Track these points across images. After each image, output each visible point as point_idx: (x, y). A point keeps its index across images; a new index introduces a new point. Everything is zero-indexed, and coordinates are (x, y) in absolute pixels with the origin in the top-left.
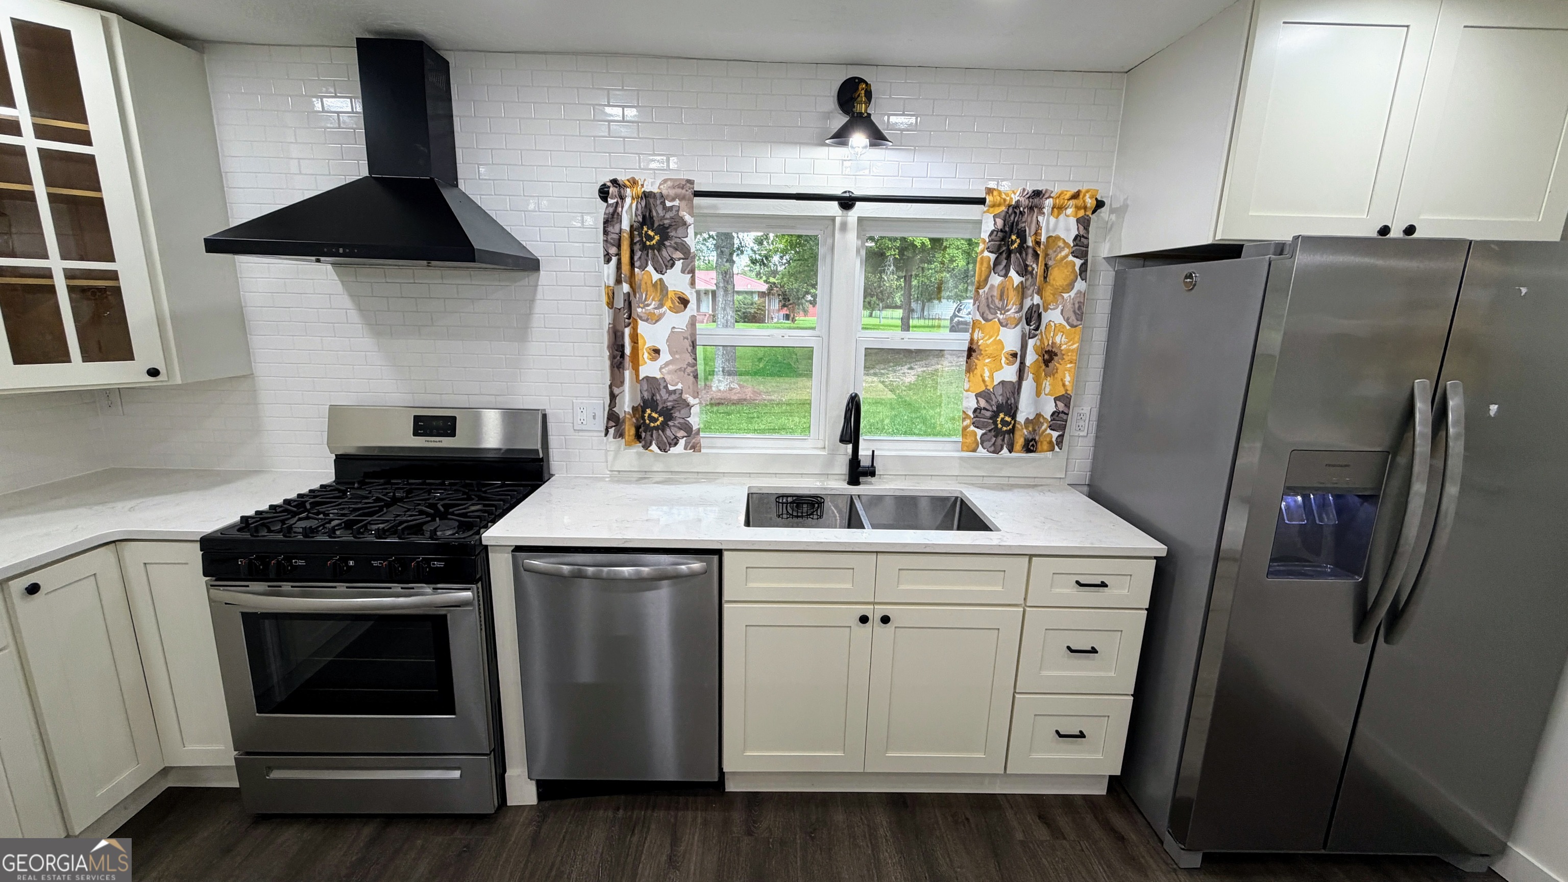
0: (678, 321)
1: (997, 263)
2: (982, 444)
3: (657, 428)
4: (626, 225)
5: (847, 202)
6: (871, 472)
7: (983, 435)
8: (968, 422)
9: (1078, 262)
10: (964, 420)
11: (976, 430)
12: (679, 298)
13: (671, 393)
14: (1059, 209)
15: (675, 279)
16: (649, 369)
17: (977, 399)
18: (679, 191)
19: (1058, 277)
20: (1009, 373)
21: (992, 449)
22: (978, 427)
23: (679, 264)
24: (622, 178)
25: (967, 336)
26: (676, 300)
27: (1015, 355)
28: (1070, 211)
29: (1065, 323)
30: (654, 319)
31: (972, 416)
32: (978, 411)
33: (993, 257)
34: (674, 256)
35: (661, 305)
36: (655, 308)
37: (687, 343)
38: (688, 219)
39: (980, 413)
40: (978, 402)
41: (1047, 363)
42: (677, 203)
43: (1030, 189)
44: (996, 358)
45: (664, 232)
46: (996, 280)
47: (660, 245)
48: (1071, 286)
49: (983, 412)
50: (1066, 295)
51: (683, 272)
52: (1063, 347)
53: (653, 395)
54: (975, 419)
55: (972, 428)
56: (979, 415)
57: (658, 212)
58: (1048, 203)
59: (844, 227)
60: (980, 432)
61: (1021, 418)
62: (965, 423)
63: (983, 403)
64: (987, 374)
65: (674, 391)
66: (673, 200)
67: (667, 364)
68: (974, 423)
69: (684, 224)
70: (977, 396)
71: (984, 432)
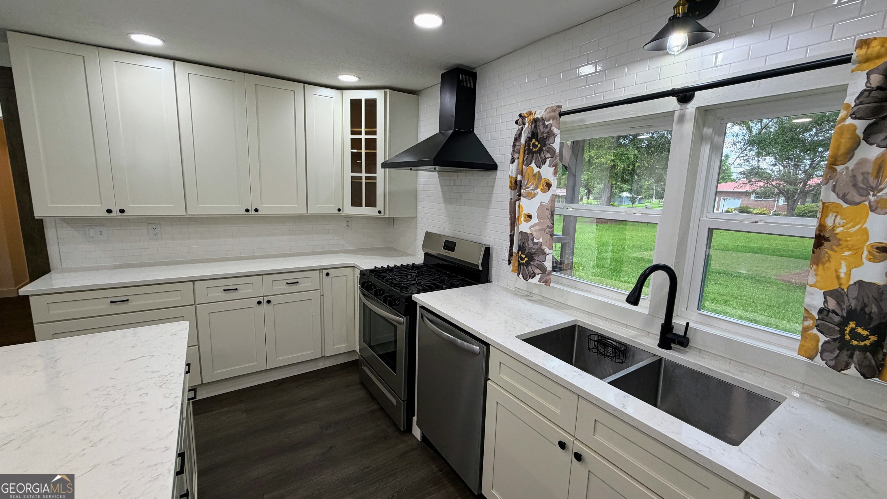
0: (544, 198)
1: (873, 131)
2: (821, 354)
4: (523, 140)
5: (685, 95)
7: (825, 343)
8: (809, 323)
10: (805, 319)
11: (819, 334)
12: (547, 183)
13: (535, 244)
15: (546, 171)
16: (524, 227)
17: (825, 298)
18: (553, 114)
21: (832, 363)
22: (822, 332)
23: (548, 161)
24: (526, 112)
25: (814, 222)
26: (545, 185)
30: (530, 196)
31: (817, 318)
32: (826, 312)
33: (863, 123)
34: (546, 156)
35: (536, 188)
36: (533, 190)
37: (548, 213)
38: (556, 130)
39: (827, 315)
40: (826, 302)
42: (551, 122)
44: (855, 251)
45: (543, 141)
46: (872, 152)
47: (540, 150)
49: (831, 314)
51: (550, 166)
53: (524, 243)
54: (820, 322)
55: (815, 331)
56: (825, 317)
60: (823, 339)
62: (806, 323)
63: (832, 304)
64: (841, 270)
65: (537, 243)
66: (549, 120)
67: (535, 225)
68: (817, 326)
69: (554, 135)
70: (826, 294)
71: (827, 339)
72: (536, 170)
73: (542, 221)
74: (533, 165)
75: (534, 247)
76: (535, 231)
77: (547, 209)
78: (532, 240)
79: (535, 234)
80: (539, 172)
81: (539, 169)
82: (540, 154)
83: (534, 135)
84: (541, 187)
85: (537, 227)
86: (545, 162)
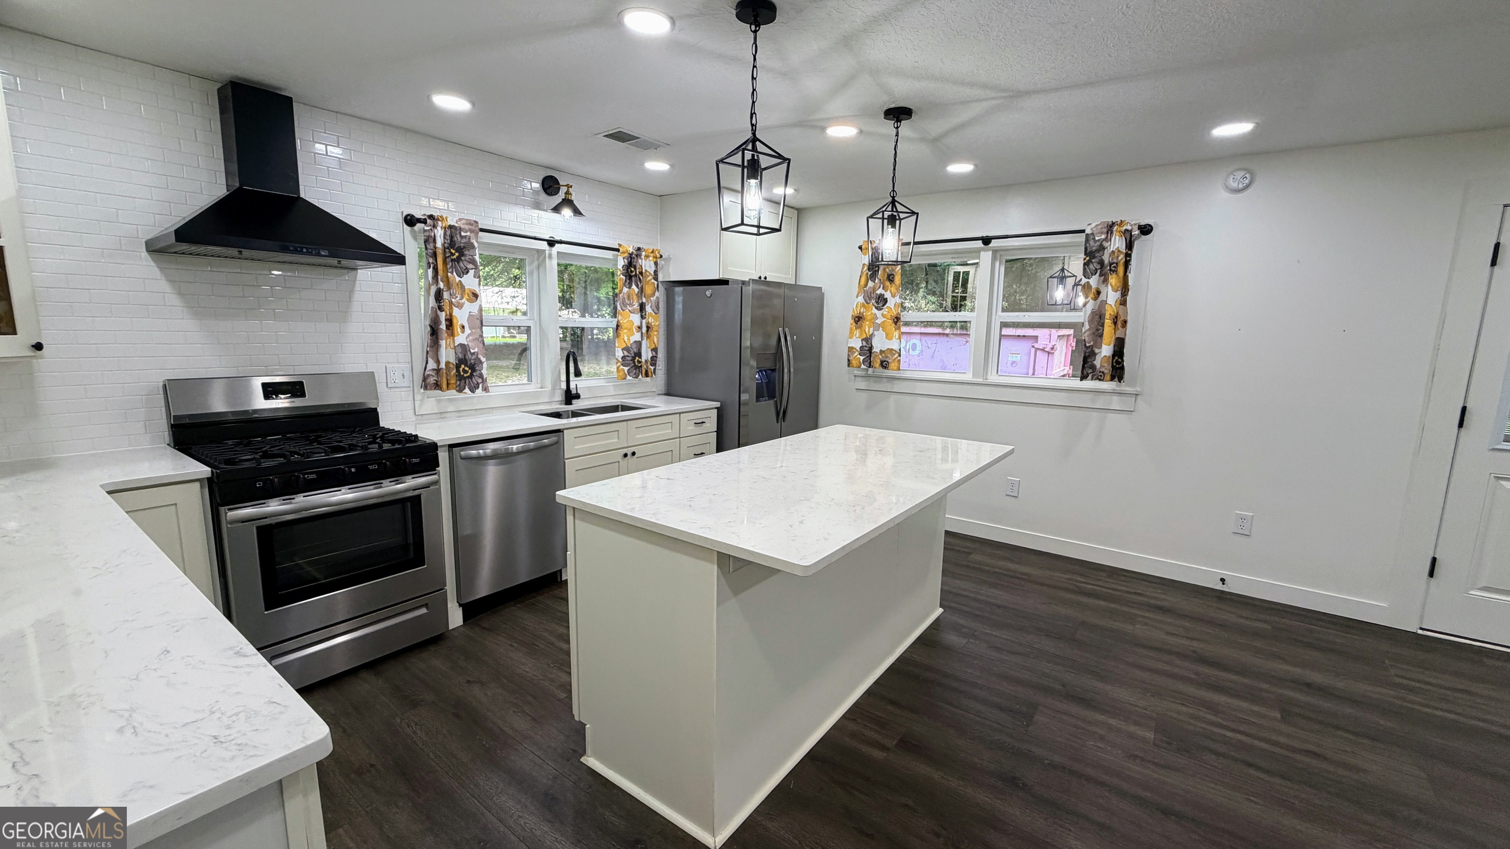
0: (473, 308)
1: (626, 281)
2: (629, 374)
3: (468, 377)
4: (439, 244)
5: (551, 243)
6: (577, 396)
7: (628, 370)
8: (619, 364)
9: (655, 283)
10: (617, 363)
11: (624, 368)
12: (473, 293)
13: (473, 354)
14: (647, 256)
15: (469, 281)
16: (460, 338)
17: (622, 351)
18: (470, 227)
19: (649, 289)
20: (637, 337)
21: (635, 376)
22: (625, 366)
23: (472, 272)
24: (436, 214)
26: (471, 295)
27: (639, 327)
28: (651, 258)
29: (652, 312)
30: (460, 306)
31: (621, 361)
32: (624, 358)
34: (468, 267)
35: (462, 298)
36: (460, 299)
37: (478, 322)
38: (476, 244)
40: (623, 353)
41: (648, 332)
42: (468, 234)
43: (637, 246)
44: (630, 330)
45: (461, 250)
47: (458, 260)
48: (654, 294)
49: (627, 358)
50: (652, 299)
51: (475, 277)
52: (653, 324)
53: (465, 356)
54: (623, 362)
55: (622, 367)
56: (624, 360)
57: (457, 238)
58: (644, 253)
59: (550, 256)
60: (626, 369)
61: (643, 360)
62: (618, 365)
63: (626, 353)
64: (626, 338)
65: (474, 353)
66: (466, 232)
67: (469, 336)
68: (622, 364)
69: (473, 247)
70: (623, 349)
71: (628, 368)
72: (458, 279)
73: (473, 331)
74: (454, 273)
75: (473, 358)
76: (470, 341)
77: (477, 319)
78: (470, 351)
79: (470, 344)
80: (460, 281)
81: (460, 279)
82: (458, 263)
83: (450, 241)
84: (466, 296)
85: (471, 338)
86: (467, 272)
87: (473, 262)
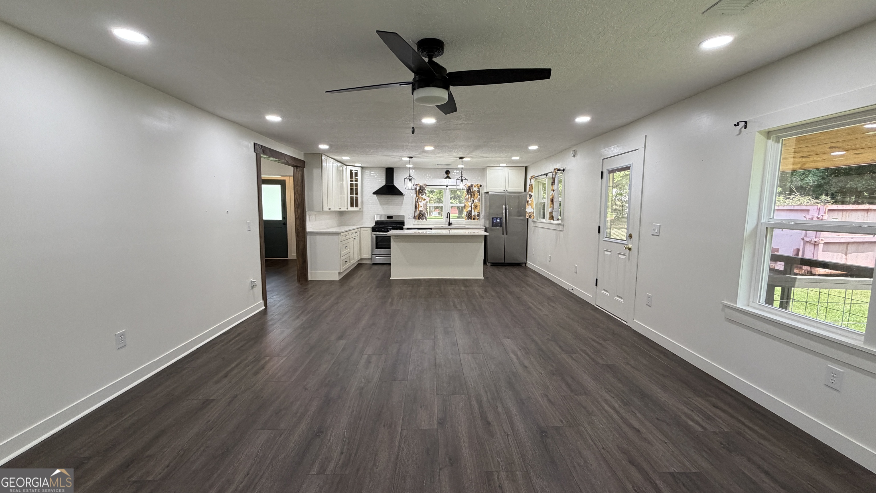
0: (424, 202)
1: (467, 194)
2: (467, 219)
3: (421, 217)
4: (417, 190)
5: (447, 186)
6: (452, 224)
9: (478, 194)
12: (424, 199)
14: (475, 187)
15: (424, 197)
16: (420, 209)
17: (466, 212)
18: (425, 185)
19: (476, 195)
20: (470, 209)
23: (424, 195)
24: (417, 184)
25: (464, 204)
27: (470, 206)
28: (477, 187)
29: (478, 202)
30: (421, 202)
33: (467, 193)
35: (422, 200)
37: (425, 205)
39: (466, 214)
41: (476, 207)
42: (424, 187)
43: (471, 184)
44: (468, 207)
45: (422, 190)
46: (467, 196)
47: (422, 192)
50: (477, 198)
52: (477, 205)
53: (421, 213)
57: (422, 188)
58: (473, 186)
59: (447, 189)
60: (467, 217)
61: (472, 215)
64: (467, 209)
65: (424, 212)
67: (423, 208)
69: (425, 189)
72: (421, 196)
74: (421, 195)
78: (422, 211)
83: (420, 189)
87: (425, 193)
